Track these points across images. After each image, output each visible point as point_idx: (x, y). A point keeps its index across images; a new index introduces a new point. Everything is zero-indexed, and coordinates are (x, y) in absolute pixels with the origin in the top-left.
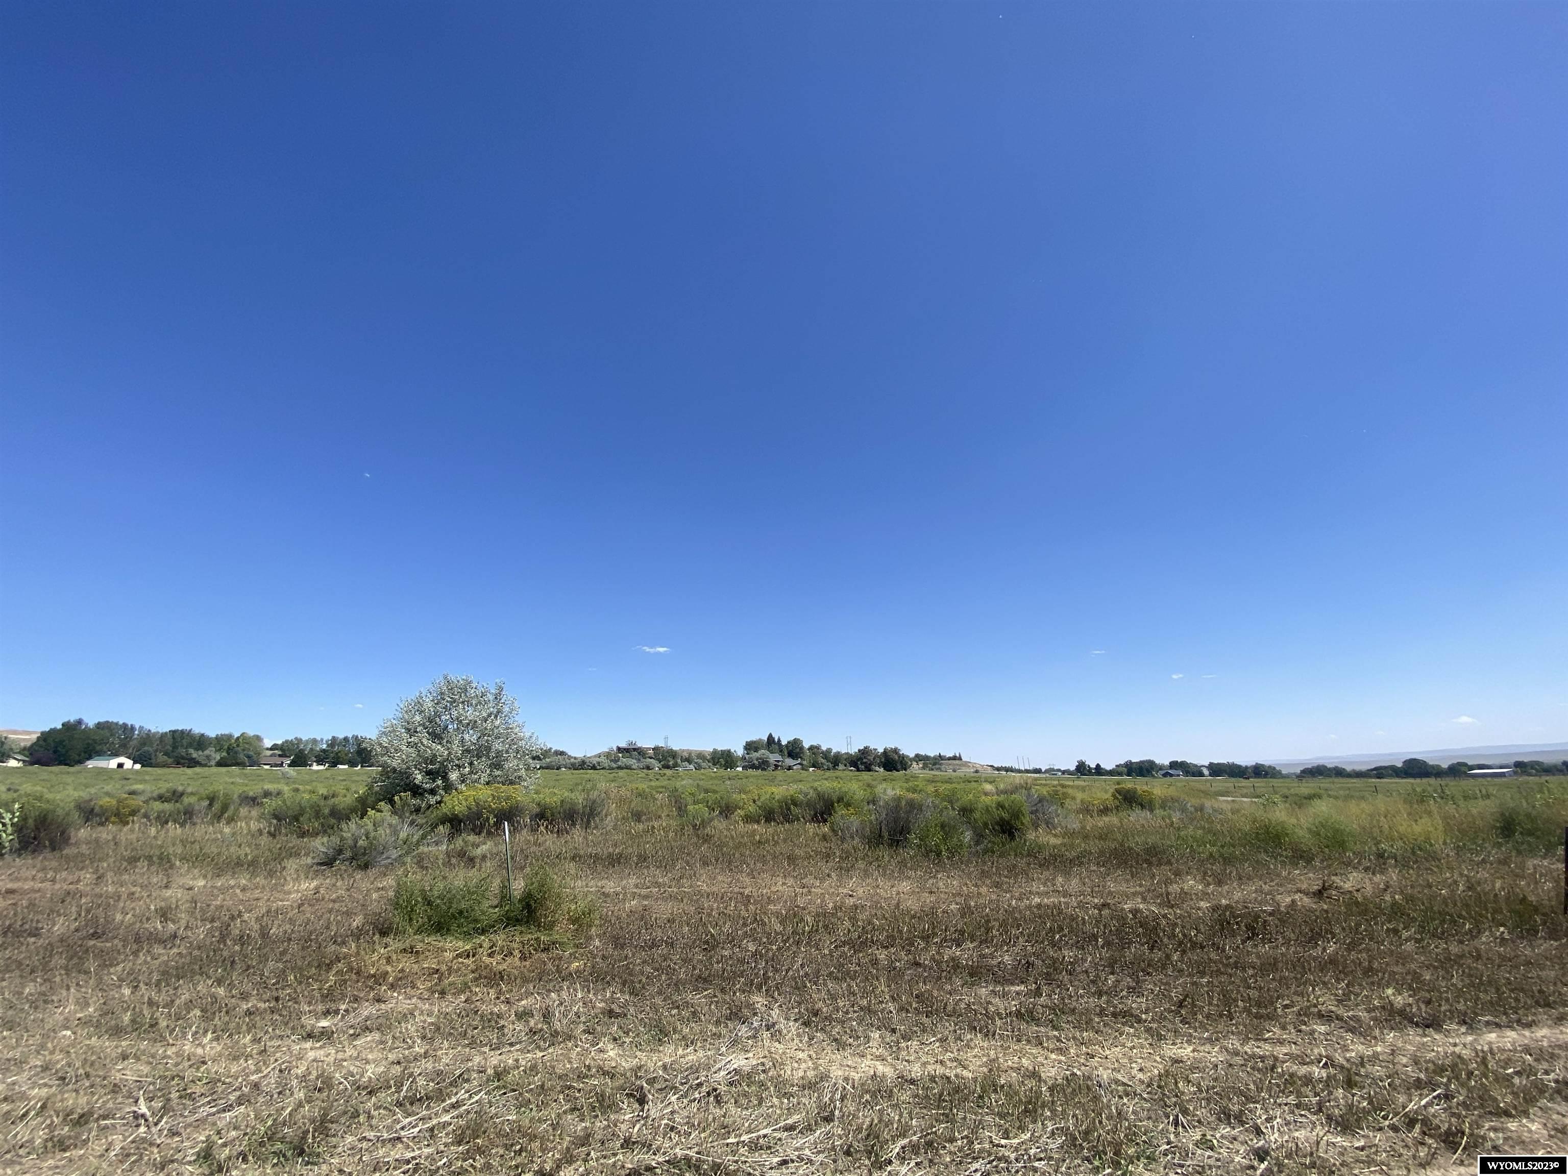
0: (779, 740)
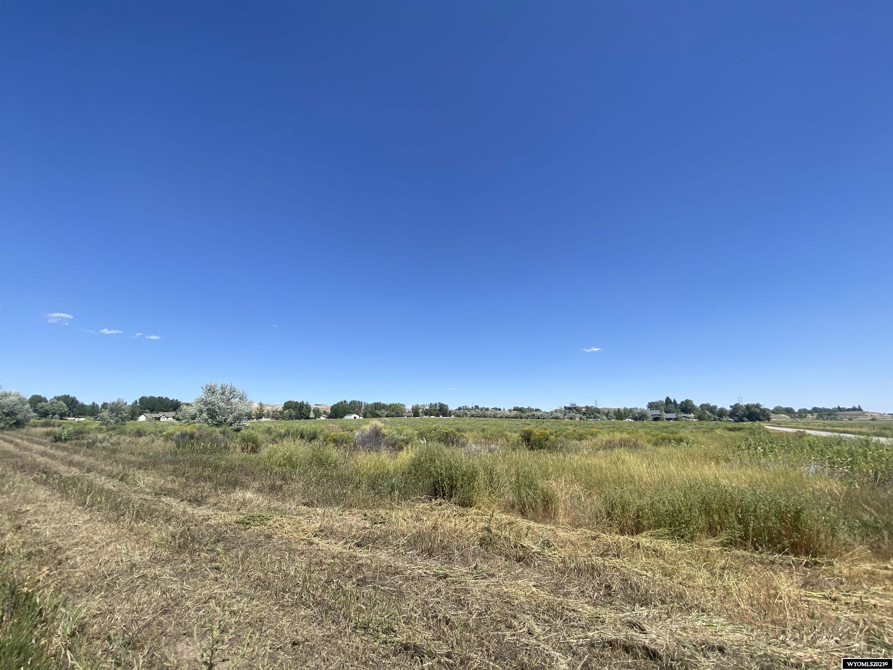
0: (675, 401)
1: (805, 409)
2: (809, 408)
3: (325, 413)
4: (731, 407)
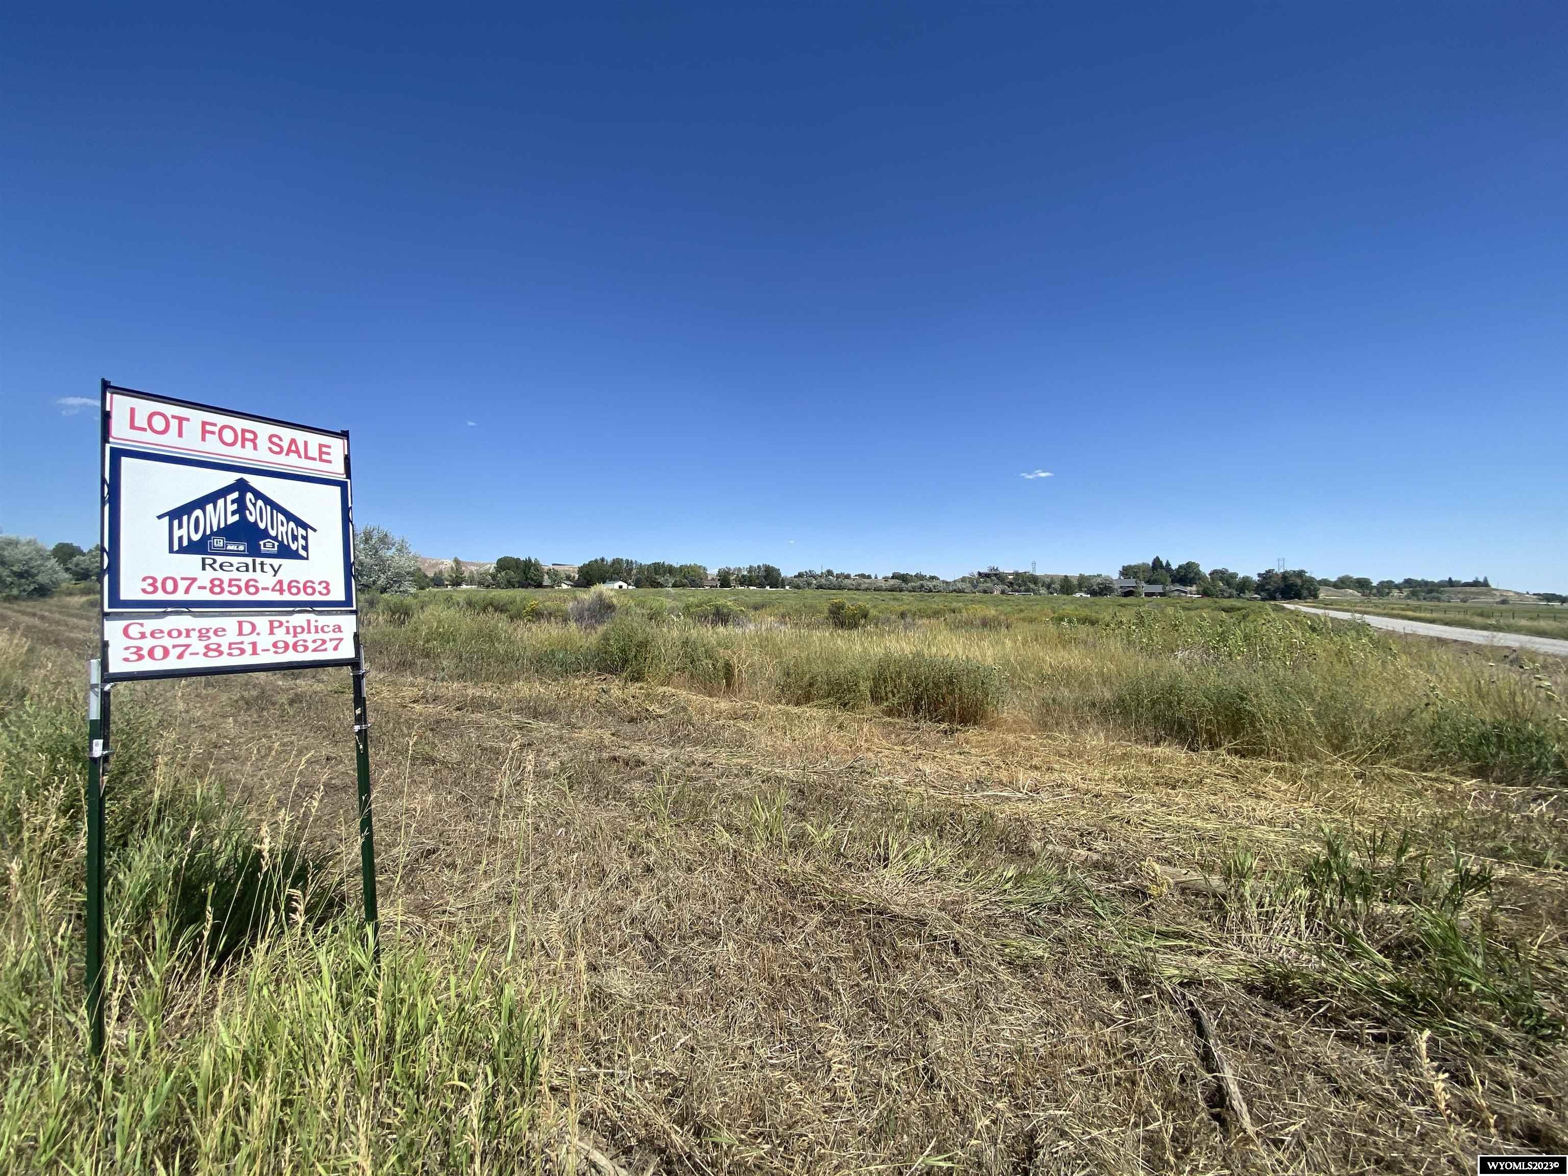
0: (1168, 564)
1: (1391, 582)
2: (1398, 580)
3: (568, 578)
4: (1259, 575)
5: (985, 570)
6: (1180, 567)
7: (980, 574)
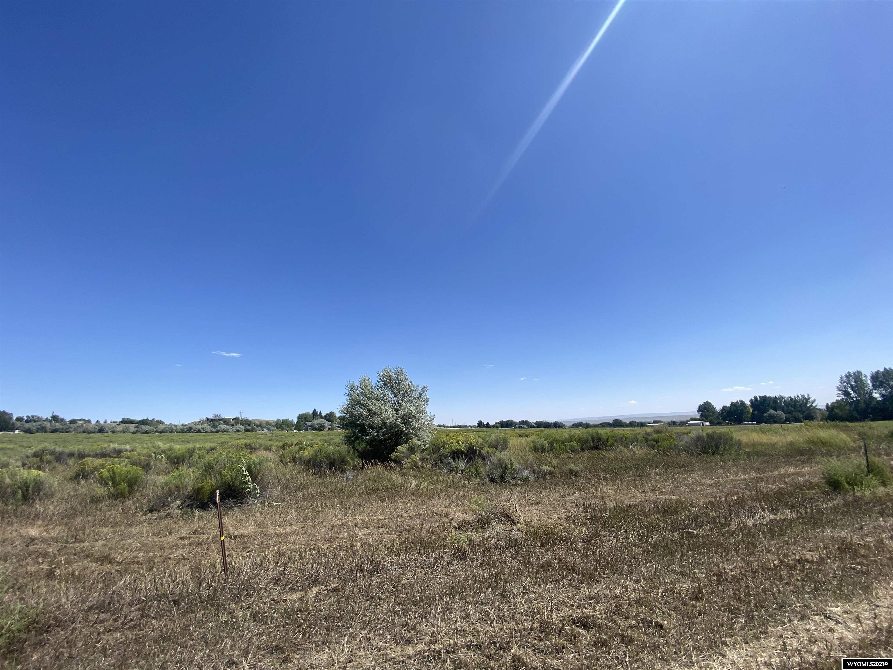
0: (320, 413)
5: (211, 416)
6: (327, 414)
7: (208, 419)
